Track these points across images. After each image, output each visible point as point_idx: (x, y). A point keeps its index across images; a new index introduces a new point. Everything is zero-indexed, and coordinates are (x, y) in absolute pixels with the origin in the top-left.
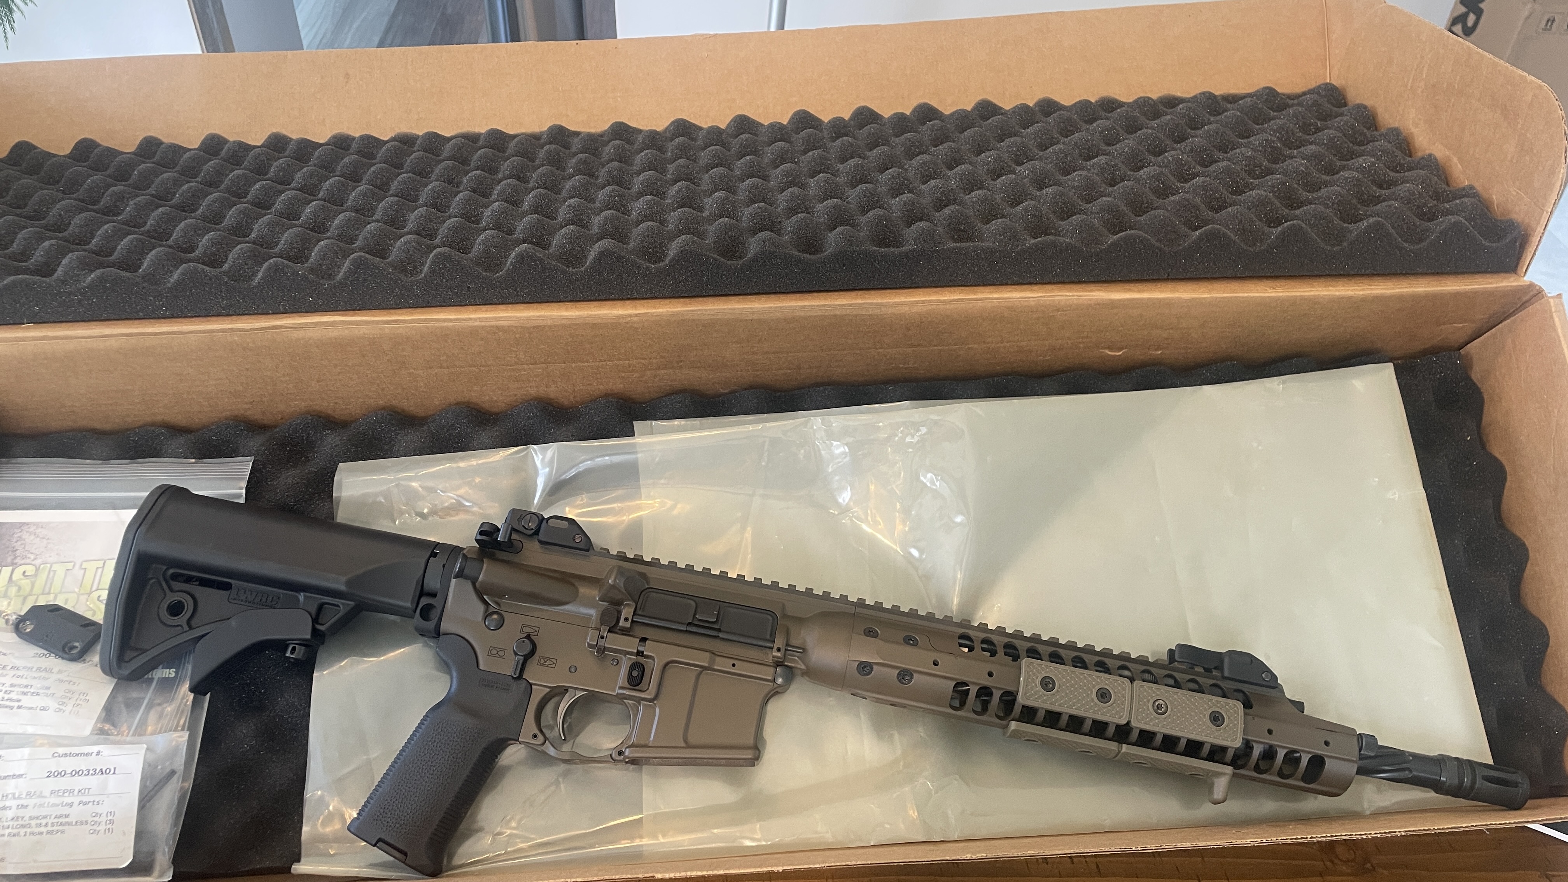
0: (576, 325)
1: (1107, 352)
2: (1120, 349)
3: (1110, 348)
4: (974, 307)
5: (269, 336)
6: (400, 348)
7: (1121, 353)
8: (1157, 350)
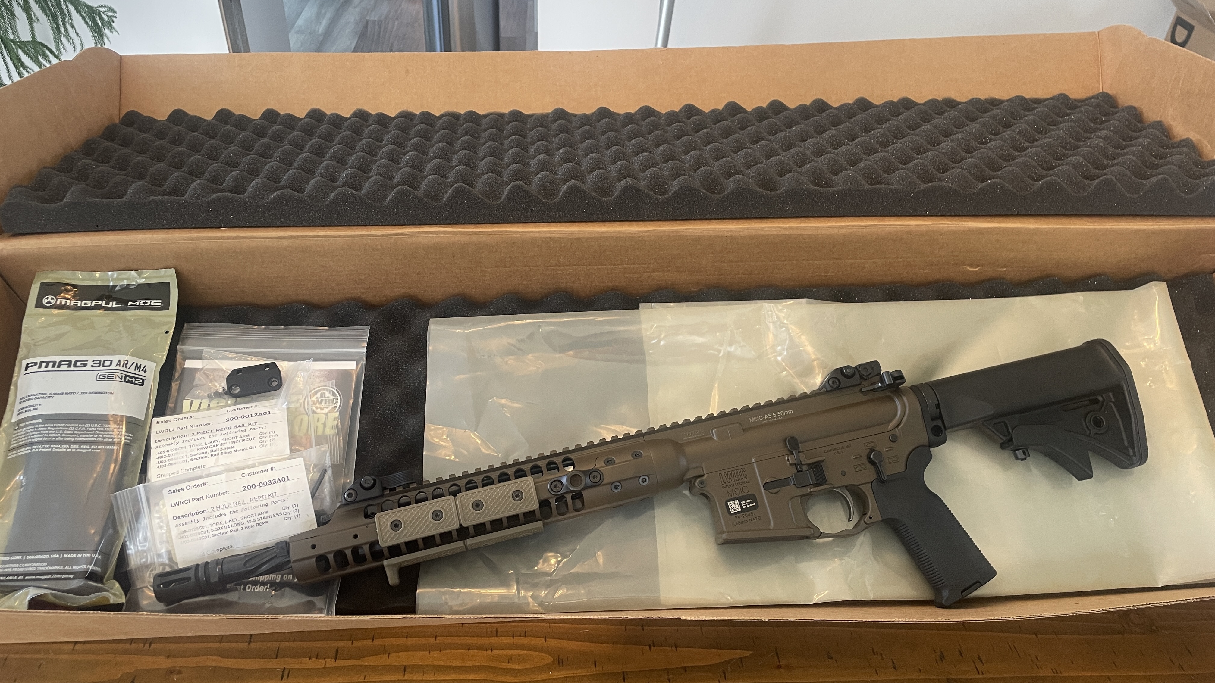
0: (603, 237)
1: (968, 268)
2: (978, 266)
3: (970, 265)
4: (883, 231)
5: (393, 241)
6: (481, 251)
7: (977, 269)
8: (1003, 267)
